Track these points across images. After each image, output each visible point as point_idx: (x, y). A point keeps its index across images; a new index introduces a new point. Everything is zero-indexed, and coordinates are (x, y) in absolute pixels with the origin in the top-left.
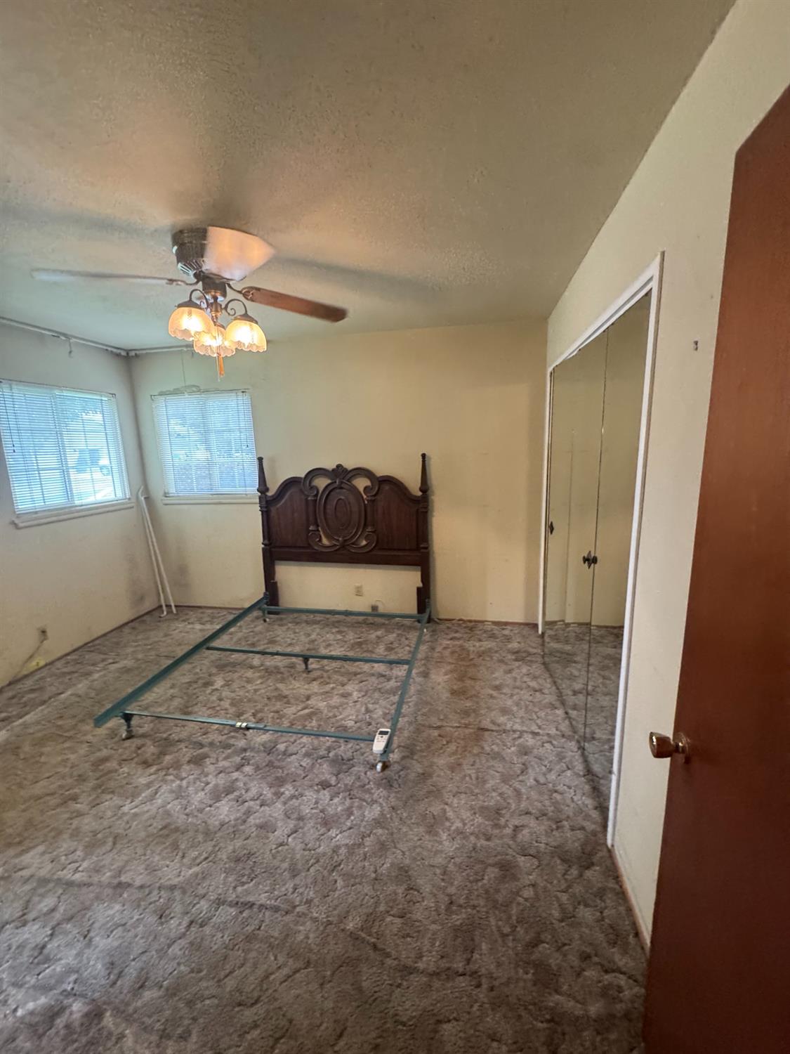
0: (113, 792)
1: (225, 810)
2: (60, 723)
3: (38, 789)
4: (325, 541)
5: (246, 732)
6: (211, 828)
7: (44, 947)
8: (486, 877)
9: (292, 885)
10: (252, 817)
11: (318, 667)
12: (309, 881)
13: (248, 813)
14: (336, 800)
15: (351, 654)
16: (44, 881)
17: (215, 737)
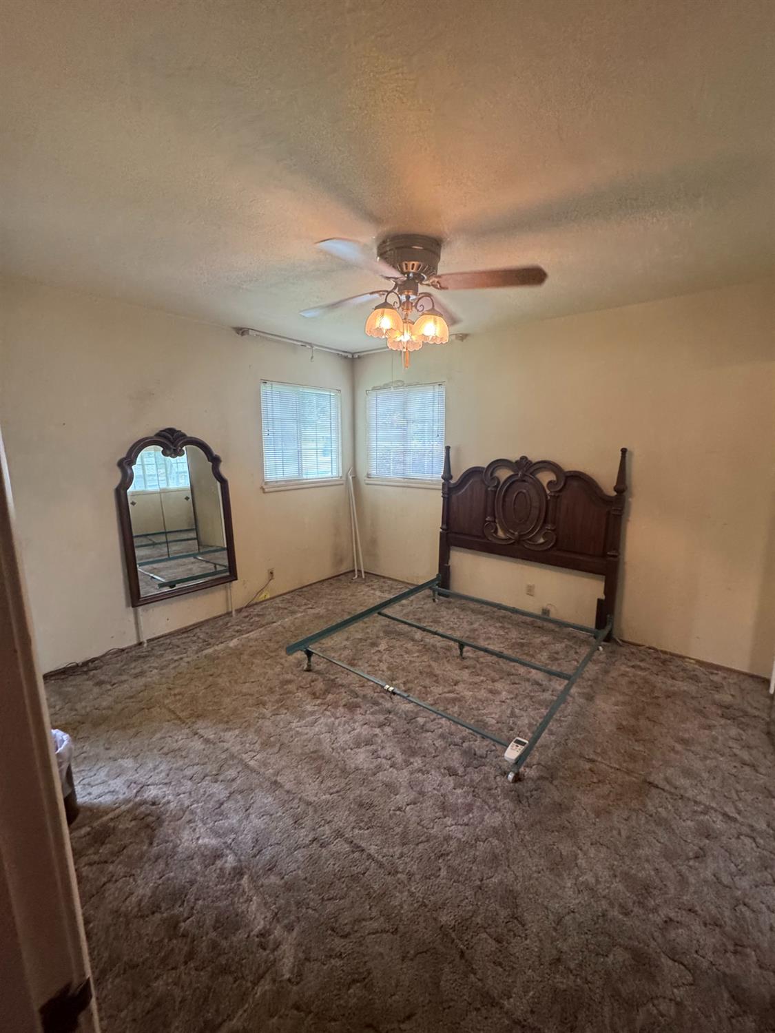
0: (287, 709)
1: (361, 758)
2: (269, 644)
3: (245, 688)
4: (501, 534)
5: (392, 696)
6: (348, 767)
7: (222, 804)
8: (611, 956)
9: (399, 851)
10: (381, 773)
11: (471, 656)
12: (416, 855)
13: (379, 768)
14: (459, 791)
15: (506, 652)
16: (233, 757)
17: (369, 692)
